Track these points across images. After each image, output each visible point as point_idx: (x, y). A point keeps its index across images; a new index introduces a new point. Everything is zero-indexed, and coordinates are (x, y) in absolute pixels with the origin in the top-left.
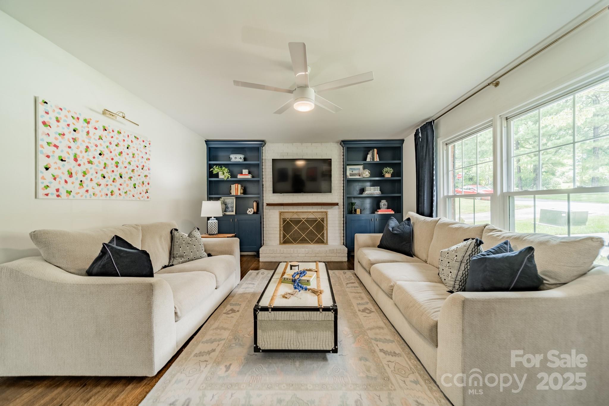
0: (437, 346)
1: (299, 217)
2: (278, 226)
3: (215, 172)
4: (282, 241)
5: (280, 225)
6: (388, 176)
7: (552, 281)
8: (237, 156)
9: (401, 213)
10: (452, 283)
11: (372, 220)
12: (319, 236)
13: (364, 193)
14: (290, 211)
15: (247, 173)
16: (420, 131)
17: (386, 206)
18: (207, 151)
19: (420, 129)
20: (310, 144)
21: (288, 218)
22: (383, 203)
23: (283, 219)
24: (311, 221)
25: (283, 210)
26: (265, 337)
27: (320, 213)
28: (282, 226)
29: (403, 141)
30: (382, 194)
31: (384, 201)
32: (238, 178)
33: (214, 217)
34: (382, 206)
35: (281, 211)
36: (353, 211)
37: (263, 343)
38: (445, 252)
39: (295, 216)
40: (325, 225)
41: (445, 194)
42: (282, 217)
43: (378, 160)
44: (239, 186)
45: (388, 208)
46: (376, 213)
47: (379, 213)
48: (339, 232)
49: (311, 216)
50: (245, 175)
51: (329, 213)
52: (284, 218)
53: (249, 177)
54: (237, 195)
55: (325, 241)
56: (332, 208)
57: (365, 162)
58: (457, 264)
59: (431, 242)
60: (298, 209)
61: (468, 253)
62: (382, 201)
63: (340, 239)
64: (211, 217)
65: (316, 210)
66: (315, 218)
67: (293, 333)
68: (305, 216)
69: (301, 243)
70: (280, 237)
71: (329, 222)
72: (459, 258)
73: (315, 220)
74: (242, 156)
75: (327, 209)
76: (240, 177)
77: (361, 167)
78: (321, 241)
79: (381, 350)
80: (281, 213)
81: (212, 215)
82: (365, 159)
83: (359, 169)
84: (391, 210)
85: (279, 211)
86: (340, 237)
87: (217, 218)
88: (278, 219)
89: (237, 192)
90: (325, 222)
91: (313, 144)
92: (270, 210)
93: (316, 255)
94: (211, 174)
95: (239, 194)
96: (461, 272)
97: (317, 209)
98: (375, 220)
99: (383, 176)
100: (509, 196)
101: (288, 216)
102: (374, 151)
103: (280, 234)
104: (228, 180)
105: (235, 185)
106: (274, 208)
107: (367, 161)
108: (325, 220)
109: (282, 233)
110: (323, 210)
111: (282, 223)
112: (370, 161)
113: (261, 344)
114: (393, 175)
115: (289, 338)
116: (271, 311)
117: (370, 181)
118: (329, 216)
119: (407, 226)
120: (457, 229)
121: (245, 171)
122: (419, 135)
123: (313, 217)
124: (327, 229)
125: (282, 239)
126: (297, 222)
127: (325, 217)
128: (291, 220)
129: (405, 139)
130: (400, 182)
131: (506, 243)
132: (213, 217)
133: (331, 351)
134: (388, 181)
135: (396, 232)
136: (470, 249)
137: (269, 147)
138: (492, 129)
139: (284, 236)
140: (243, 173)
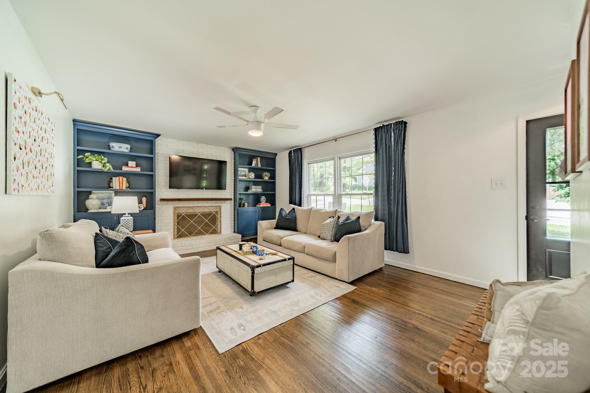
0: (336, 262)
1: (194, 212)
2: (172, 221)
3: (87, 161)
4: (176, 236)
5: (174, 219)
6: (266, 178)
7: (364, 229)
8: (122, 145)
9: (274, 205)
10: (330, 238)
11: (256, 211)
12: (214, 227)
13: (249, 190)
14: (185, 205)
15: (135, 166)
16: (293, 152)
17: (265, 201)
18: (74, 132)
19: (293, 151)
20: (206, 145)
21: (183, 213)
22: (263, 198)
23: (177, 213)
24: (206, 215)
25: (178, 205)
26: (258, 283)
27: (215, 207)
28: (176, 221)
29: (276, 154)
30: (263, 191)
31: (264, 197)
32: (123, 170)
33: (129, 214)
34: (263, 200)
35: (175, 206)
36: (242, 205)
37: (258, 288)
38: (325, 224)
39: (191, 211)
40: (219, 217)
41: (308, 194)
42: (177, 212)
43: (260, 166)
44: (125, 179)
45: (266, 202)
46: (257, 206)
47: (261, 206)
48: (231, 223)
49: (206, 210)
50: (132, 167)
51: (222, 207)
52: (179, 212)
53: (138, 170)
54: (122, 189)
55: (219, 231)
56: (225, 202)
57: (250, 166)
58: (332, 229)
59: (309, 221)
60: (193, 204)
61: (335, 223)
62: (262, 197)
63: (232, 229)
64: (125, 214)
65: (210, 205)
66: (210, 212)
67: (273, 277)
68: (201, 210)
69: (196, 236)
70: (174, 232)
71: (222, 215)
72: (332, 225)
73: (209, 214)
74: (129, 146)
75: (221, 204)
76: (124, 169)
77: (247, 170)
78: (215, 232)
79: (308, 277)
80: (175, 209)
81: (127, 212)
82: (250, 164)
83: (245, 171)
84: (268, 203)
85: (174, 207)
86: (231, 226)
87: (131, 214)
88: (172, 215)
89: (121, 186)
90: (219, 215)
91: (209, 146)
92: (162, 205)
93: (216, 243)
94: (79, 163)
95: (124, 188)
96: (333, 232)
97: (212, 204)
98: (259, 211)
99: (263, 178)
100: (340, 196)
101: (183, 211)
102: (258, 159)
103: (174, 229)
104: (109, 171)
105: (118, 177)
106: (167, 203)
107: (252, 166)
108: (219, 212)
109: (176, 227)
110: (217, 205)
111: (176, 218)
112: (255, 166)
113: (256, 289)
114: (270, 178)
115: (272, 280)
116: (263, 266)
117: (253, 181)
118: (222, 210)
119: (294, 213)
120: (324, 213)
121: (132, 164)
122: (292, 154)
123: (208, 211)
124: (221, 221)
125: (176, 233)
126: (192, 216)
127: (218, 210)
128: (186, 214)
129: (278, 154)
130: (274, 183)
131: (348, 216)
132: (127, 214)
133: (291, 281)
134: (266, 182)
135: (288, 217)
136: (336, 221)
137: (162, 141)
138: (333, 161)
139: (178, 230)
140: (129, 165)
